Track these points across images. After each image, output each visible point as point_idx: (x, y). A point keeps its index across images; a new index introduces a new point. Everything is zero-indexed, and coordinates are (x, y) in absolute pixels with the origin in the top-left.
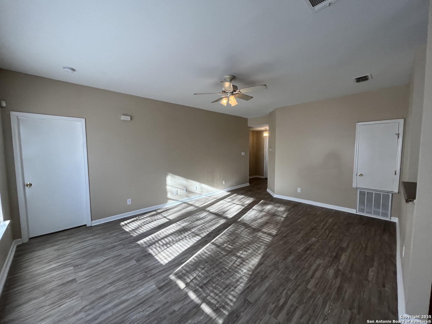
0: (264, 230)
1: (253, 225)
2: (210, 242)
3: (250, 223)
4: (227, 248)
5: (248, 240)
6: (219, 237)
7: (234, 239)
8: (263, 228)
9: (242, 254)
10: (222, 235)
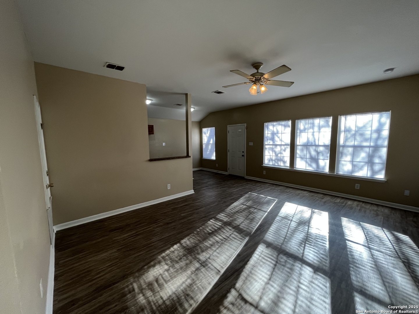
0: (219, 224)
1: (230, 230)
2: (268, 212)
3: (232, 234)
4: (254, 209)
5: (238, 214)
6: (263, 216)
7: (249, 215)
8: (220, 226)
9: (243, 206)
10: (261, 218)
